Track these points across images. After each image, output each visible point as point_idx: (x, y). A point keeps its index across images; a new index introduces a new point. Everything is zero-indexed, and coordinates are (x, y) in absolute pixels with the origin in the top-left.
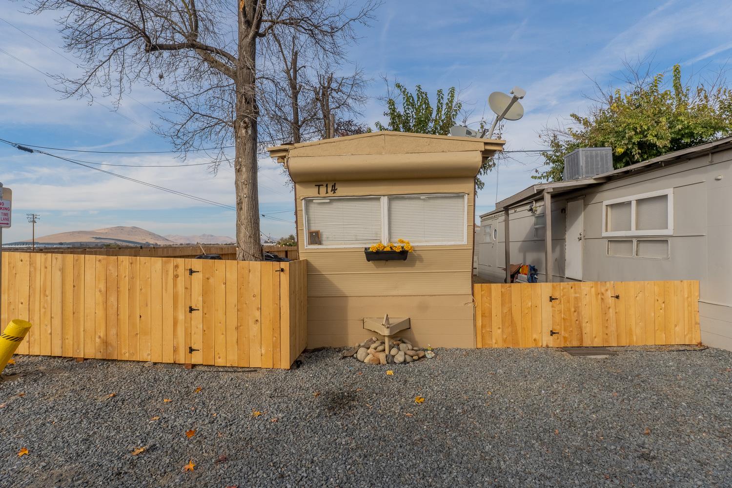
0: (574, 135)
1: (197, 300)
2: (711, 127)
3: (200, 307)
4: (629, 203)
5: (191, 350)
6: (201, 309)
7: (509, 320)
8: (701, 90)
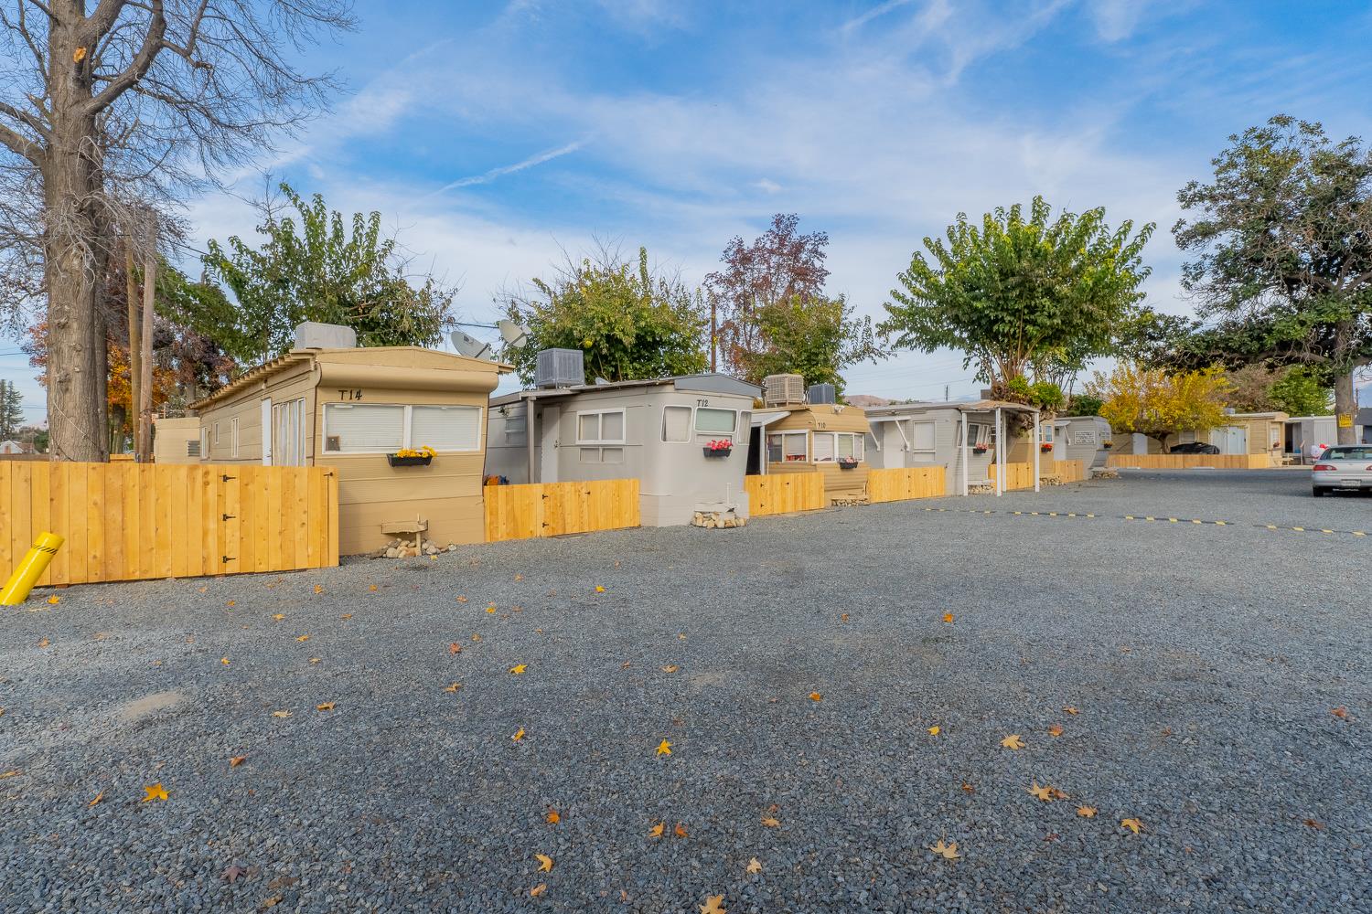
0: (539, 308)
1: (232, 507)
2: (670, 329)
3: (237, 513)
4: (598, 415)
5: (226, 559)
6: (238, 516)
7: (512, 517)
8: (664, 282)
